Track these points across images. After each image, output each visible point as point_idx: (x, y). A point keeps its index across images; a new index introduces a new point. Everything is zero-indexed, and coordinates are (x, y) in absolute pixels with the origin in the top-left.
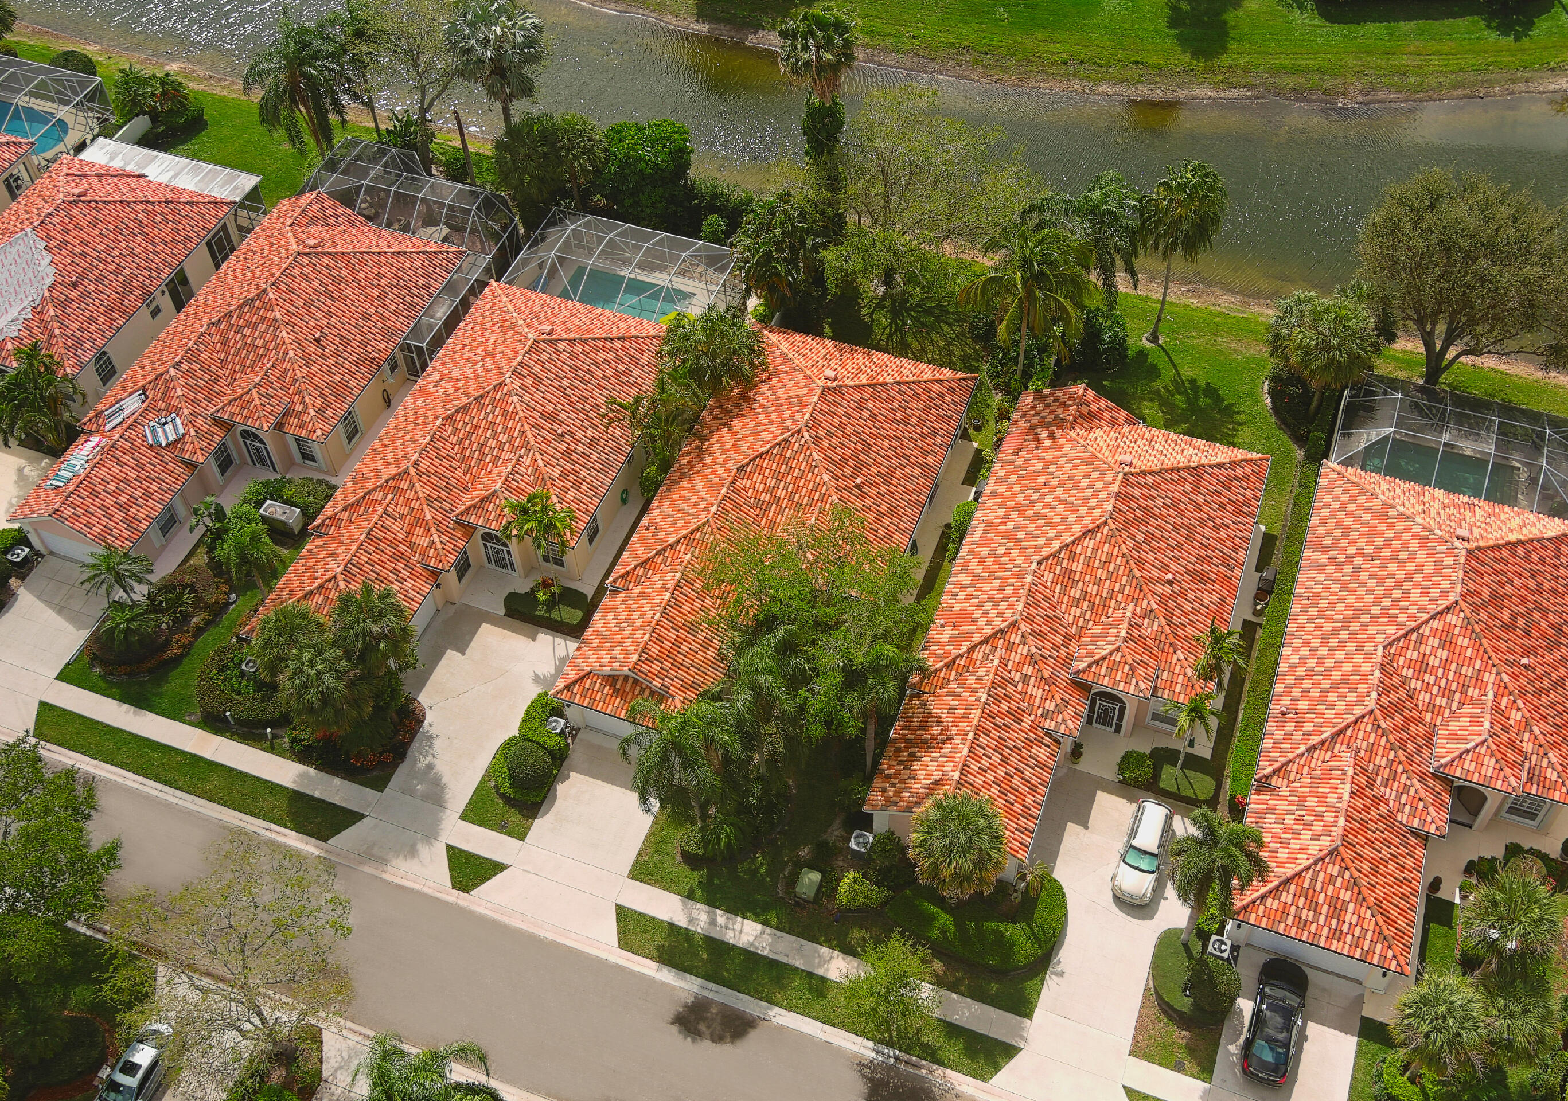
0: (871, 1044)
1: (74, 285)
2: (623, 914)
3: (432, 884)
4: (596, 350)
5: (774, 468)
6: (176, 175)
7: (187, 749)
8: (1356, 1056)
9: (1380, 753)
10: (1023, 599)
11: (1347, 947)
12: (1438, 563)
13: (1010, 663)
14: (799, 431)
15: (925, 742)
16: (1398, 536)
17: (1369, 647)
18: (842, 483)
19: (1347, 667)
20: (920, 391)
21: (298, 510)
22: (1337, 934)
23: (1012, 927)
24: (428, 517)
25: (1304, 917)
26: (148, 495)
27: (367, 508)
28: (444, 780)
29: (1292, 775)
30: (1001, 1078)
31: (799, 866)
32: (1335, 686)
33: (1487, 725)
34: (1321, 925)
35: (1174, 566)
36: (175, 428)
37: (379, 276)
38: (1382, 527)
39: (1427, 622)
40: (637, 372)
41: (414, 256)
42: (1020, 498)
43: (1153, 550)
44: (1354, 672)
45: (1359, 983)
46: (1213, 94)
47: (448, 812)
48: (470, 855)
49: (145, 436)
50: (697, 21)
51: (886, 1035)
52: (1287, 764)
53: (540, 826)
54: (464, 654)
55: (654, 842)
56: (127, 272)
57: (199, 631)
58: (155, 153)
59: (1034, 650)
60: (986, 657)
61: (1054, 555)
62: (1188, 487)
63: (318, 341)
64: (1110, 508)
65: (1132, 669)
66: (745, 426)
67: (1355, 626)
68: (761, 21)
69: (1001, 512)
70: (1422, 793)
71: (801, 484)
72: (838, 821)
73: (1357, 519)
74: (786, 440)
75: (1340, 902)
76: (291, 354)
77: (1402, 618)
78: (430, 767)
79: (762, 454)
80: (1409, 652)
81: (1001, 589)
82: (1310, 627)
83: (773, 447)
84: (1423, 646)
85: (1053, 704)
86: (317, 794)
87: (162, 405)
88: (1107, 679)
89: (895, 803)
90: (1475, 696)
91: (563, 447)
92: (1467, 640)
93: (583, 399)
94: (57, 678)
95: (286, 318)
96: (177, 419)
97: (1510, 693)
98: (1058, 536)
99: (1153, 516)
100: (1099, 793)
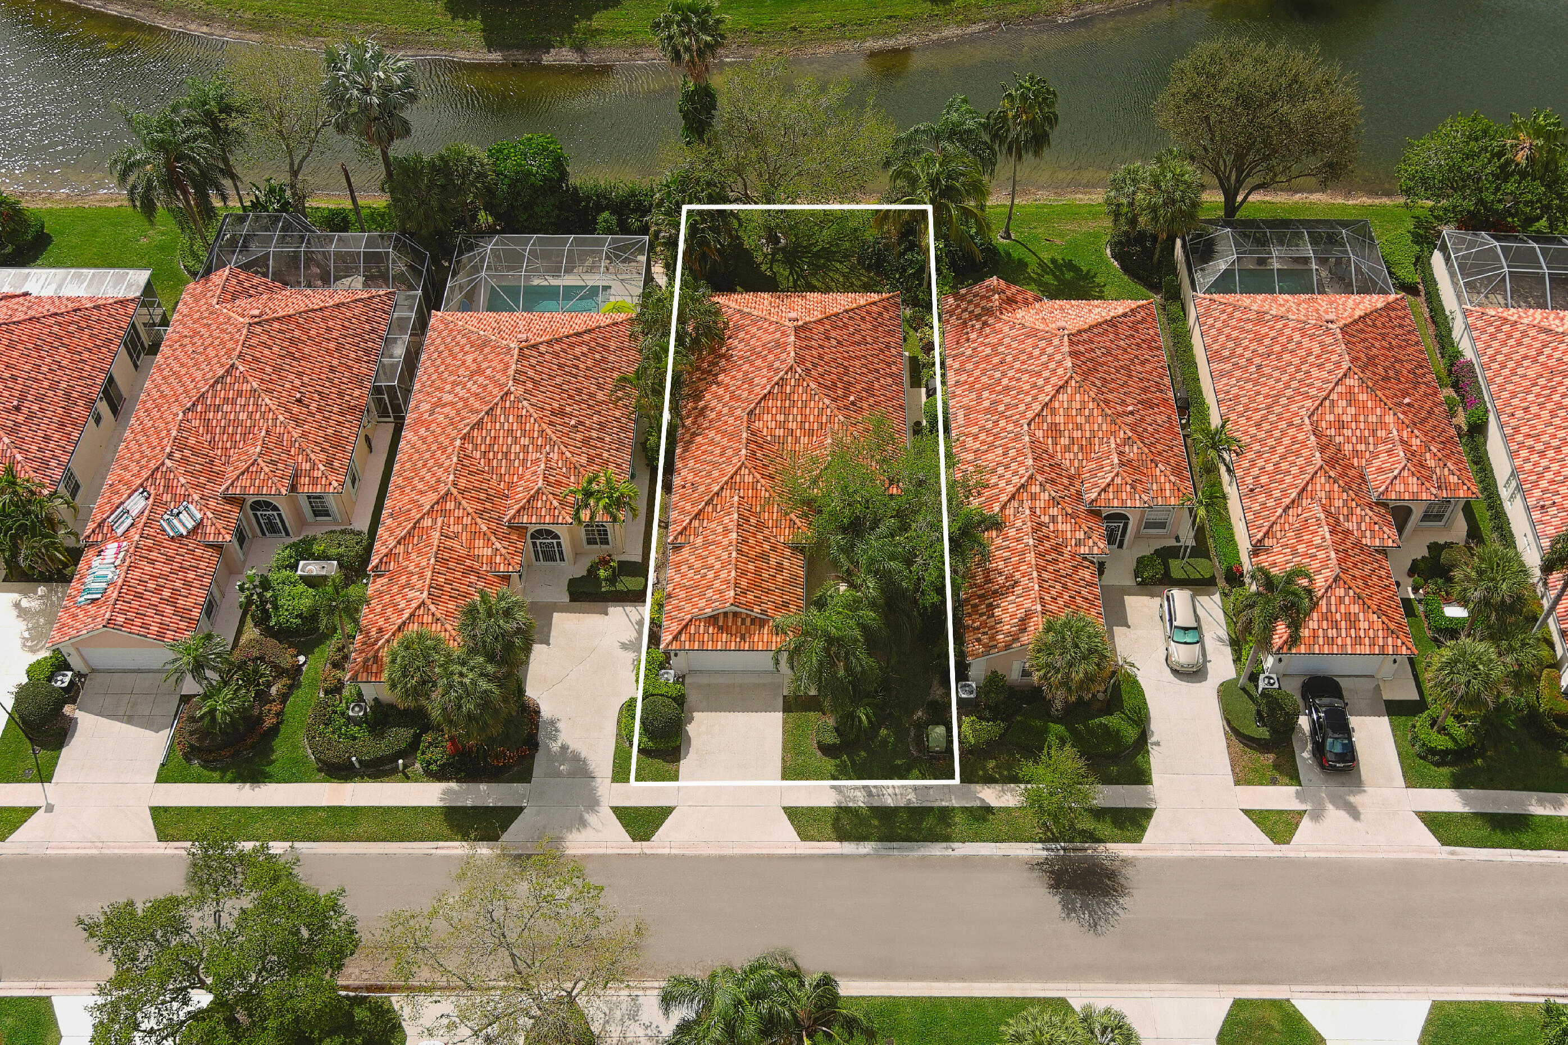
0: (1040, 845)
1: (17, 408)
2: (793, 814)
3: (614, 844)
4: (572, 346)
5: (779, 405)
6: (60, 287)
7: (323, 804)
8: (1393, 730)
9: (1336, 497)
10: (1030, 456)
11: (1367, 647)
12: (1322, 345)
13: (1038, 510)
14: (791, 368)
15: (995, 592)
16: (1281, 333)
17: (1297, 421)
18: (840, 404)
19: (1286, 441)
20: (864, 314)
21: (335, 563)
22: (1358, 641)
23: (1111, 718)
24: (484, 528)
25: (1330, 635)
26: (188, 584)
27: (420, 537)
28: (583, 756)
29: (1278, 533)
30: (1149, 835)
31: (921, 727)
32: (1283, 457)
33: (1402, 454)
34: (1344, 638)
35: (1129, 400)
36: (192, 516)
37: (329, 329)
38: (1264, 330)
39: (1333, 389)
40: (612, 358)
41: (352, 305)
42: (984, 379)
43: (1111, 391)
44: (1293, 443)
45: (1373, 676)
46: (959, 32)
47: (599, 780)
48: (636, 809)
49: (164, 530)
50: (489, 51)
51: (1049, 834)
52: (1271, 526)
53: (685, 765)
54: (548, 644)
55: (792, 746)
56: (63, 385)
57: (284, 698)
58: (25, 271)
59: (1053, 494)
60: (1017, 511)
61: (1038, 415)
62: (1111, 336)
63: (299, 401)
64: (1070, 365)
65: (1133, 487)
66: (733, 377)
67: (1277, 409)
68: (549, 40)
69: (974, 396)
70: (1376, 519)
71: (808, 412)
72: (935, 682)
73: (1242, 330)
74: (782, 379)
75: (1352, 615)
76: (281, 418)
77: (1313, 392)
78: (564, 748)
79: (765, 395)
80: (1327, 416)
81: (1005, 454)
82: (1243, 421)
83: (773, 387)
84: (1336, 408)
85: (1082, 533)
86: (469, 803)
87: (167, 497)
88: (1116, 501)
89: (995, 646)
90: (1384, 435)
91: (579, 436)
92: (1365, 395)
93: (579, 392)
94: (157, 781)
95: (264, 387)
96: (190, 506)
97: (1407, 427)
98: (1035, 398)
99: (1101, 365)
100: (1126, 597)
